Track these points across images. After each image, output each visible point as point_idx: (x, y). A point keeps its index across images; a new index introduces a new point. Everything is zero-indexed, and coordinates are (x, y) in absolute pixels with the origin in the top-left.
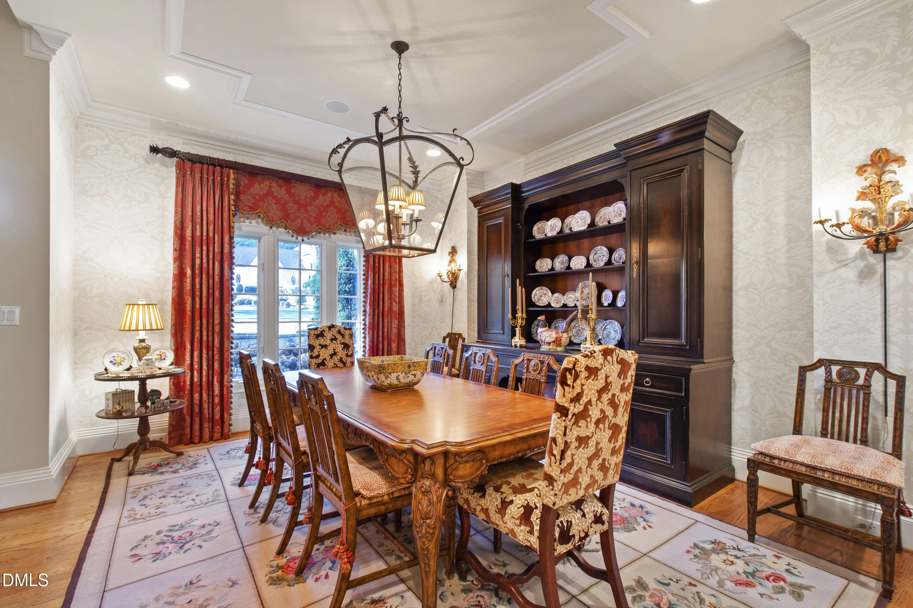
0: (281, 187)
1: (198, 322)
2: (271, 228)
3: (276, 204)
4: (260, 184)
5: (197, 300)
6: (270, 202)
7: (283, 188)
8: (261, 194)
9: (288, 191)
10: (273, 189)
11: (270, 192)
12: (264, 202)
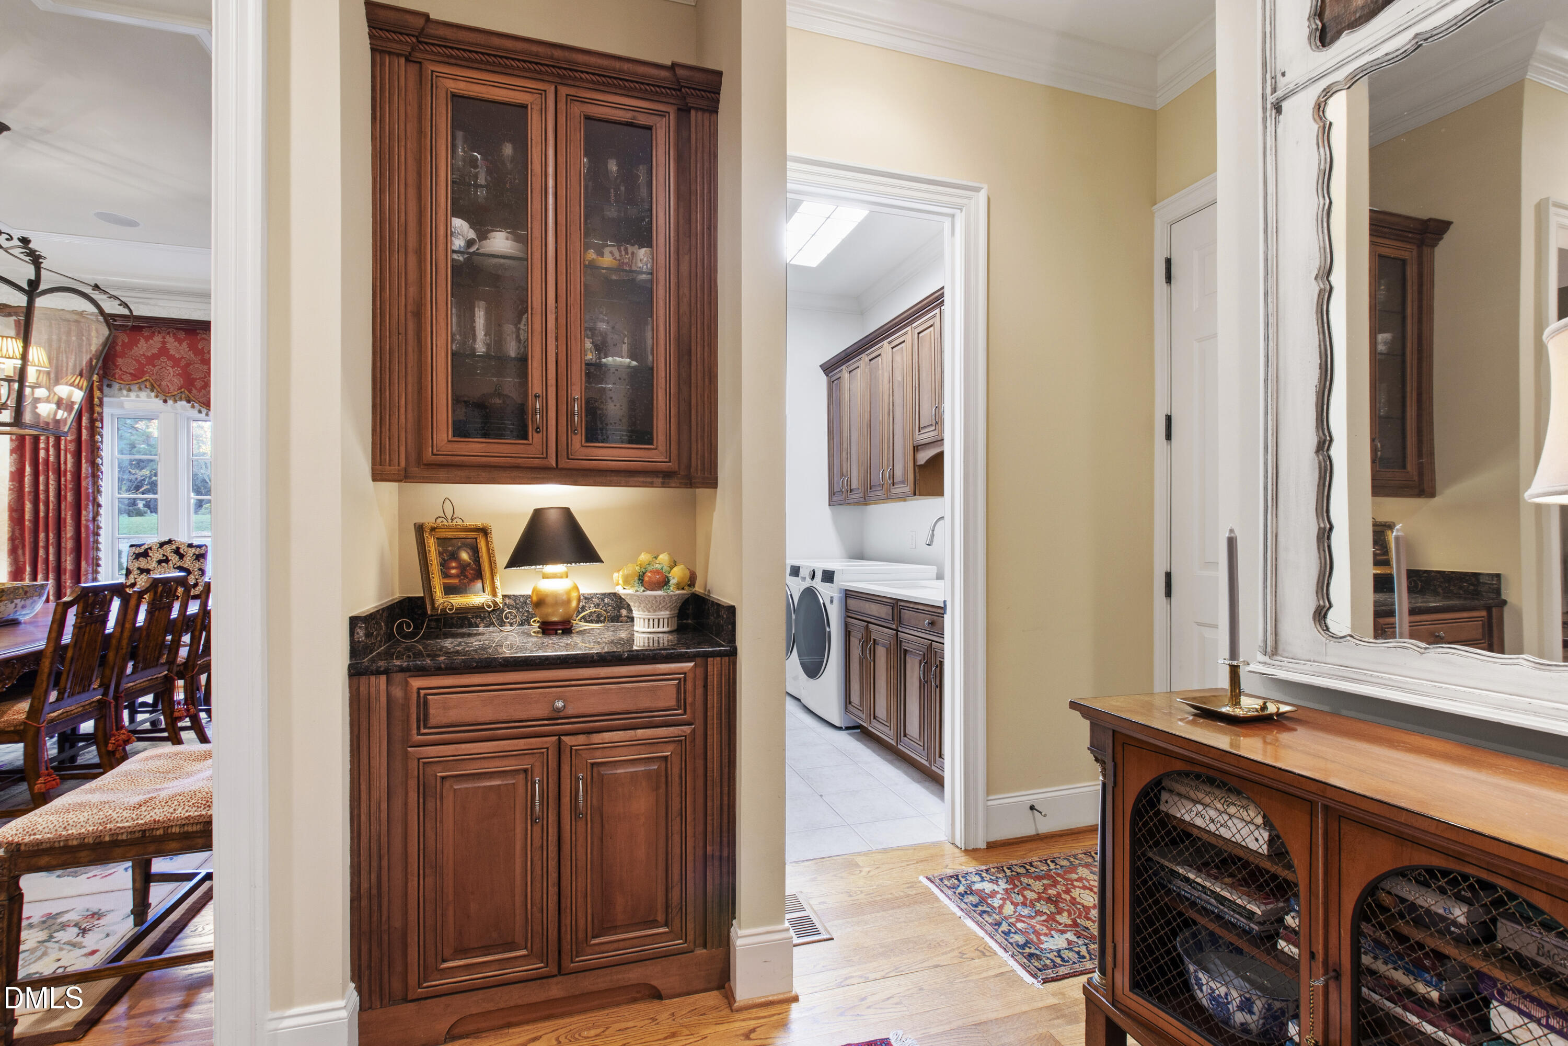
0: (180, 342)
1: (42, 535)
2: (165, 401)
3: (173, 367)
4: (147, 341)
5: (42, 507)
6: (164, 364)
7: (185, 344)
8: (149, 354)
9: (192, 347)
10: (168, 346)
11: (163, 351)
12: (154, 366)
